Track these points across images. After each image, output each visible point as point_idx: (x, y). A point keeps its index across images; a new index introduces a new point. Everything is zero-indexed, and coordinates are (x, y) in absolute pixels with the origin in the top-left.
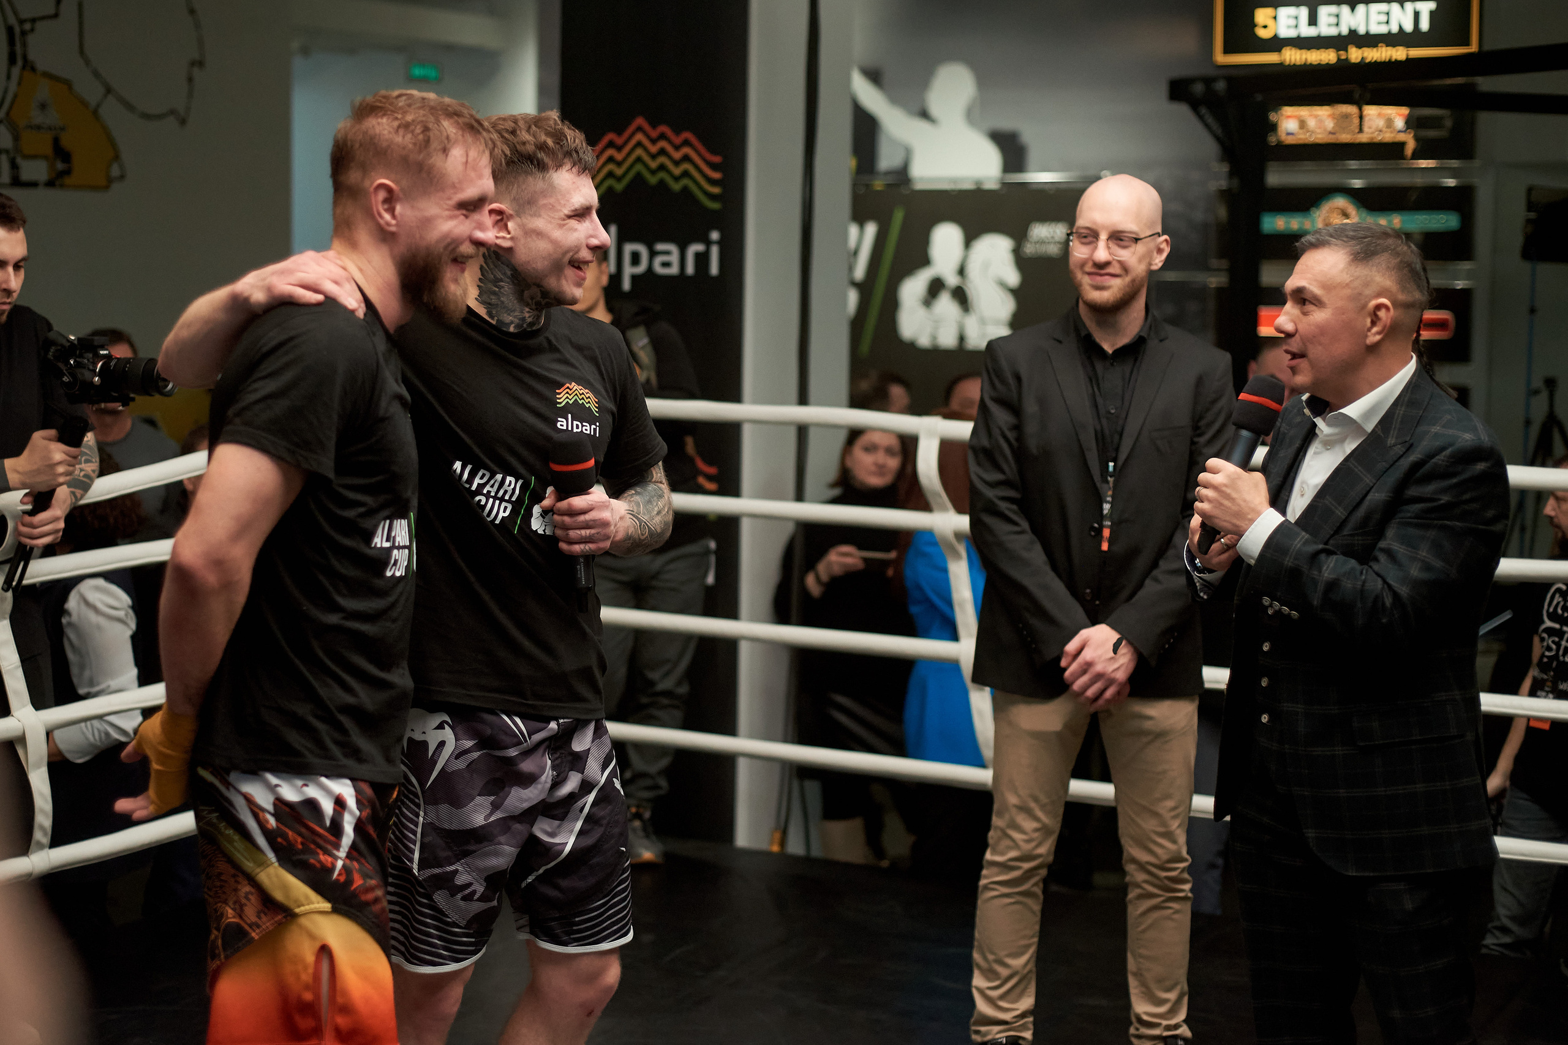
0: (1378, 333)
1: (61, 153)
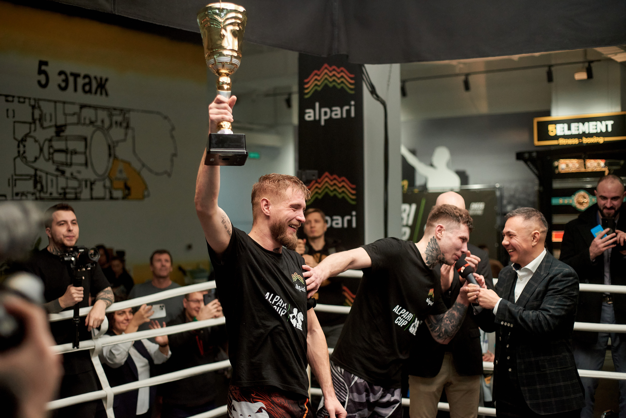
0: (536, 242)
1: (127, 188)
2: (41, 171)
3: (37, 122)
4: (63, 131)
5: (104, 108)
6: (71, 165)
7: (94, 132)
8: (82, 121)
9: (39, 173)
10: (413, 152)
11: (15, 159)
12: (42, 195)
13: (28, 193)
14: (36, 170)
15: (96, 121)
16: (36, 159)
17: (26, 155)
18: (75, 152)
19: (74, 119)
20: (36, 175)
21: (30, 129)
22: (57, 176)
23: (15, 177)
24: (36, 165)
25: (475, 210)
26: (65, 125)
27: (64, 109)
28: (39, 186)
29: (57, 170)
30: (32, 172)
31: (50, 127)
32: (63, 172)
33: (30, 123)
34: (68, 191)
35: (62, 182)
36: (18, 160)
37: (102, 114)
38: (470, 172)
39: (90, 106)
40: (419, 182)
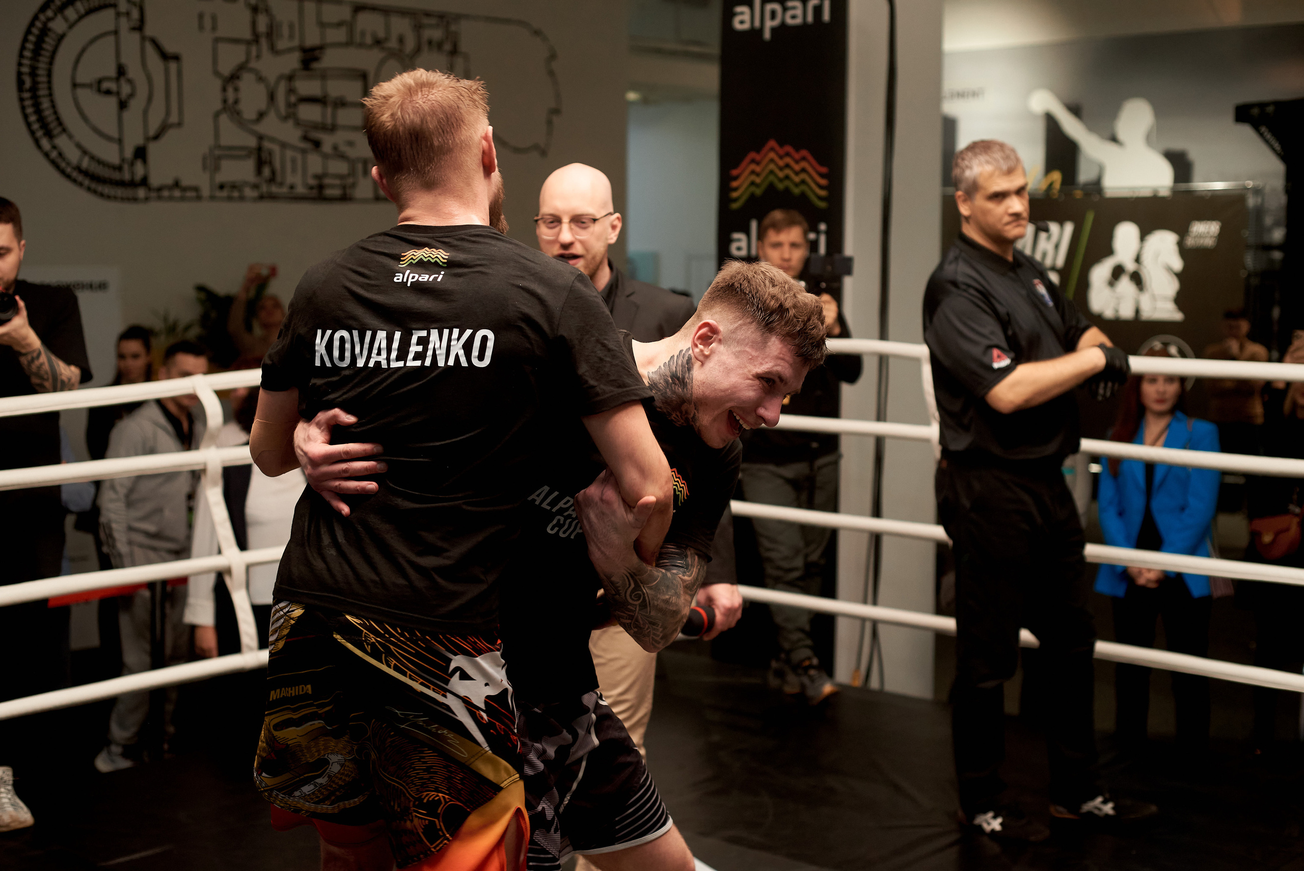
2: (272, 140)
3: (264, 42)
4: (316, 59)
5: (403, 12)
6: (332, 128)
7: (382, 62)
8: (357, 39)
9: (267, 145)
10: (1075, 110)
11: (217, 115)
12: (274, 189)
13: (246, 183)
14: (261, 138)
15: (387, 39)
16: (261, 115)
17: (242, 106)
18: (341, 103)
19: (340, 35)
20: (260, 149)
21: (248, 54)
22: (304, 152)
23: (217, 152)
24: (262, 128)
25: (1200, 236)
26: (321, 48)
27: (319, 14)
28: (266, 172)
29: (305, 138)
30: (252, 142)
31: (290, 50)
32: (317, 144)
33: (248, 43)
34: (327, 181)
35: (315, 163)
36: (224, 119)
37: (401, 26)
38: (1195, 154)
39: (374, 9)
40: (1085, 175)
